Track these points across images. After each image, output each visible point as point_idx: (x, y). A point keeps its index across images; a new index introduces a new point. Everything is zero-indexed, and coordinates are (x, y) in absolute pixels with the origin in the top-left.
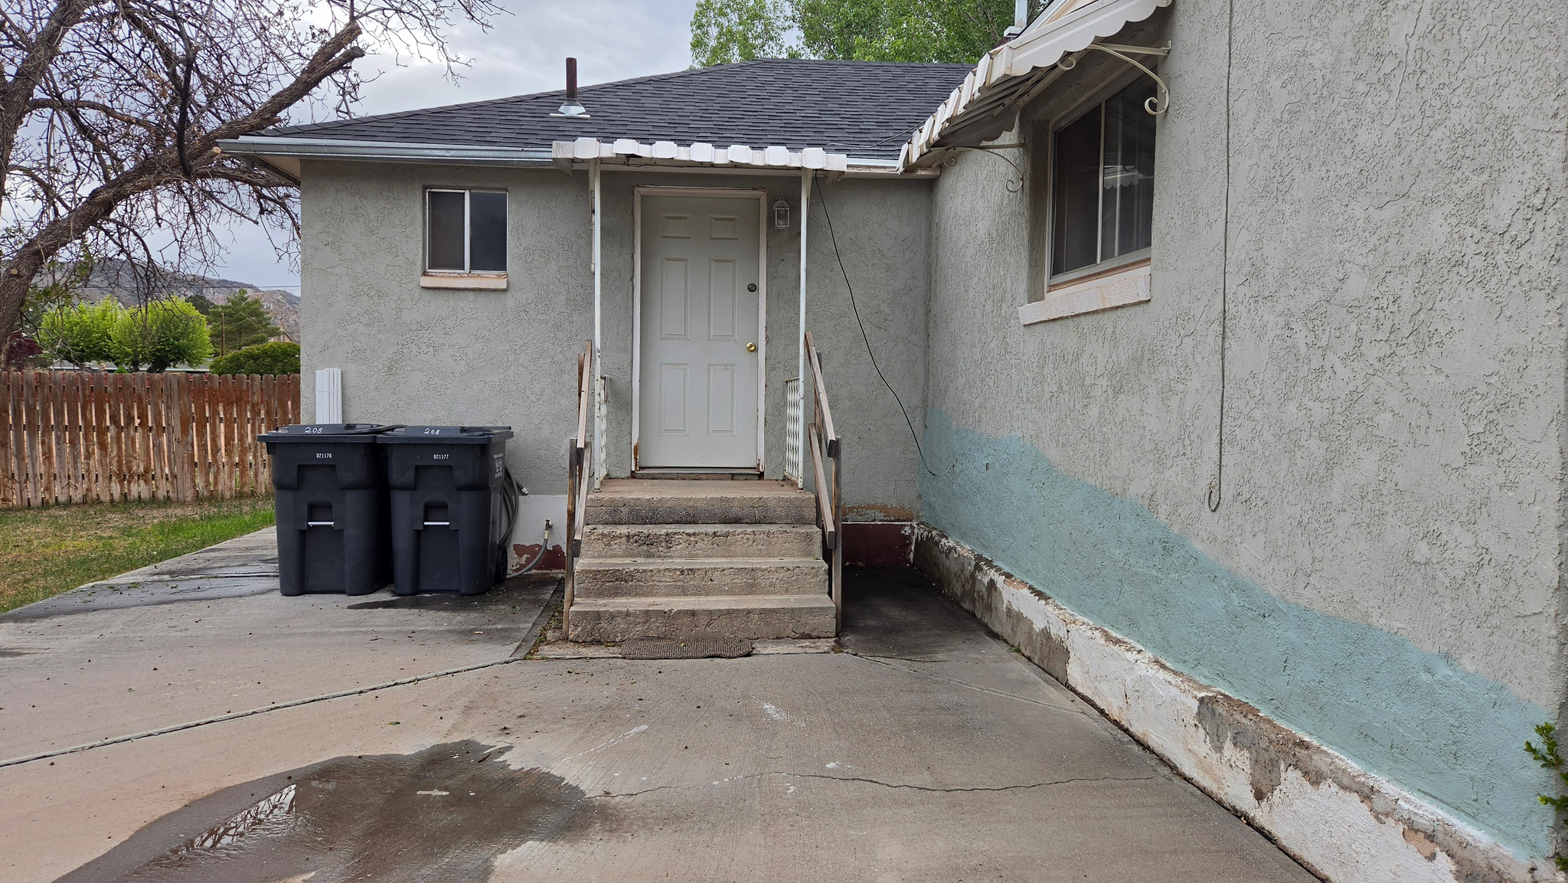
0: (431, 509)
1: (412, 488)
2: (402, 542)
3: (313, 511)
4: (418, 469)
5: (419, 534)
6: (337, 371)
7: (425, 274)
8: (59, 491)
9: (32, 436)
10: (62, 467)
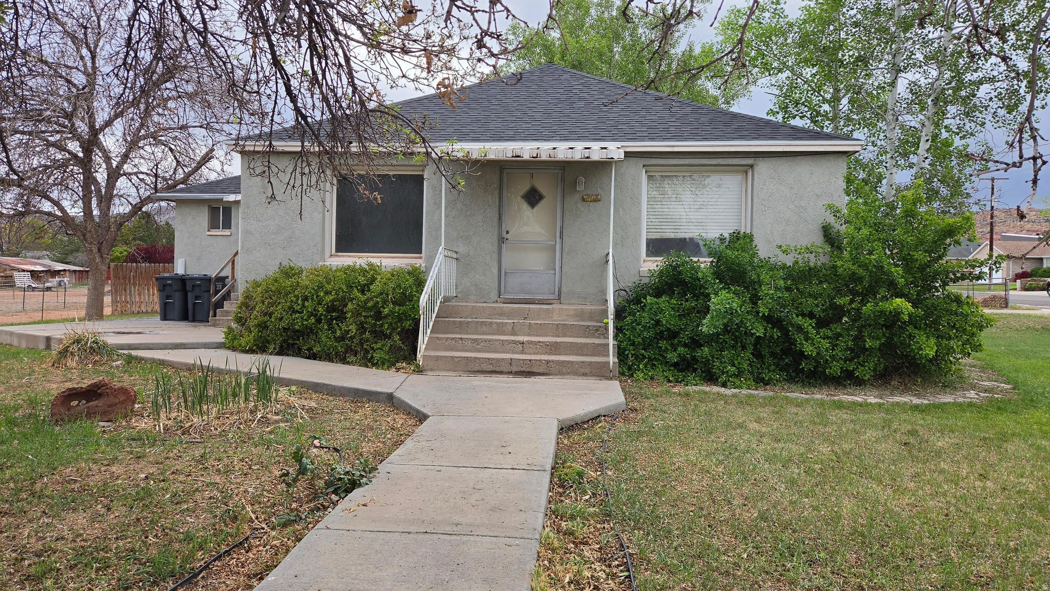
0: (197, 298)
1: (192, 291)
2: (190, 306)
3: (168, 297)
4: (193, 286)
5: (195, 304)
6: (183, 260)
7: (209, 231)
8: (143, 308)
9: (135, 287)
10: (144, 299)
